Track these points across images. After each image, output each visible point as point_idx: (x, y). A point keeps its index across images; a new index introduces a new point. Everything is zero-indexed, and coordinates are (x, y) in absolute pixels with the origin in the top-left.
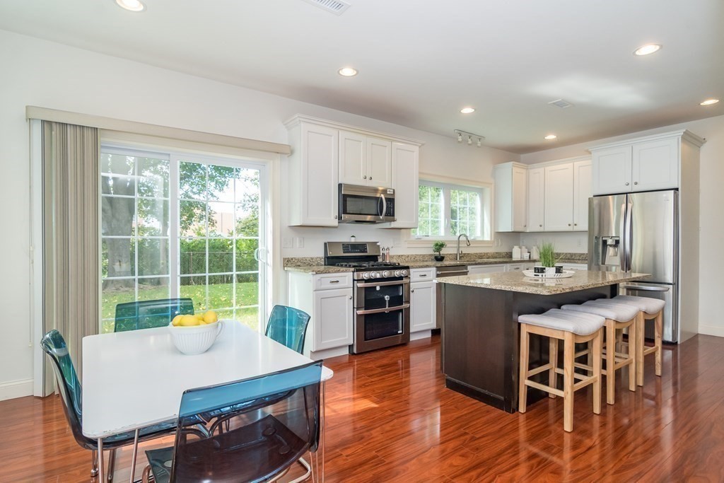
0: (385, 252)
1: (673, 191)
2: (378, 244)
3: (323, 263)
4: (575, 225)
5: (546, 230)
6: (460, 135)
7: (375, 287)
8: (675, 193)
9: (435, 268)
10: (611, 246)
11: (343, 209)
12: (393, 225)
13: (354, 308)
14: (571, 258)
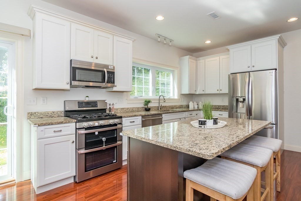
0: (111, 107)
1: (274, 70)
2: (106, 101)
3: (63, 115)
4: (221, 90)
5: (206, 93)
6: (159, 37)
7: (95, 133)
8: (275, 71)
9: (141, 117)
10: (240, 102)
11: (73, 77)
12: (115, 89)
13: (76, 149)
14: (218, 108)
